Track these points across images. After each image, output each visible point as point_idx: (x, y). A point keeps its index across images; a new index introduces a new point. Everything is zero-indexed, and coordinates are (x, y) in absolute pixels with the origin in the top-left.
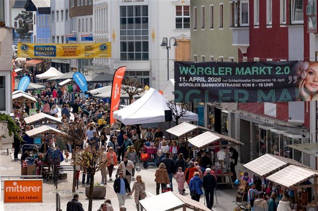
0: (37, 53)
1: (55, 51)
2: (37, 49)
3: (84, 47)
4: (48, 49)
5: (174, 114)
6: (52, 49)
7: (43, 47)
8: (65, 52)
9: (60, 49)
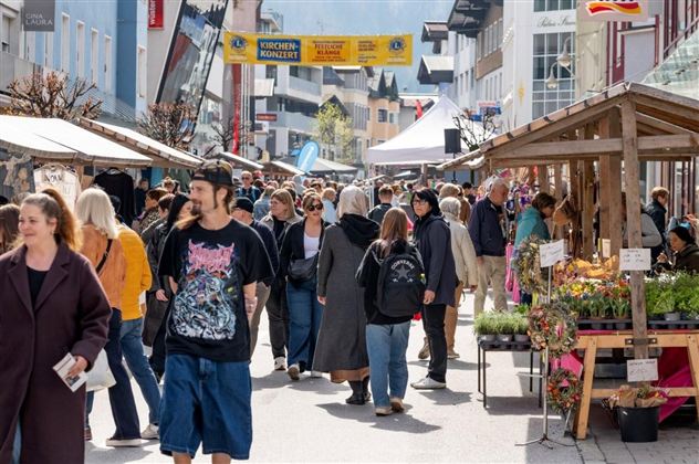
0: (263, 53)
1: (298, 50)
2: (262, 45)
3: (357, 44)
4: (284, 46)
5: (465, 139)
6: (293, 46)
7: (274, 41)
8: (319, 53)
9: (309, 47)
